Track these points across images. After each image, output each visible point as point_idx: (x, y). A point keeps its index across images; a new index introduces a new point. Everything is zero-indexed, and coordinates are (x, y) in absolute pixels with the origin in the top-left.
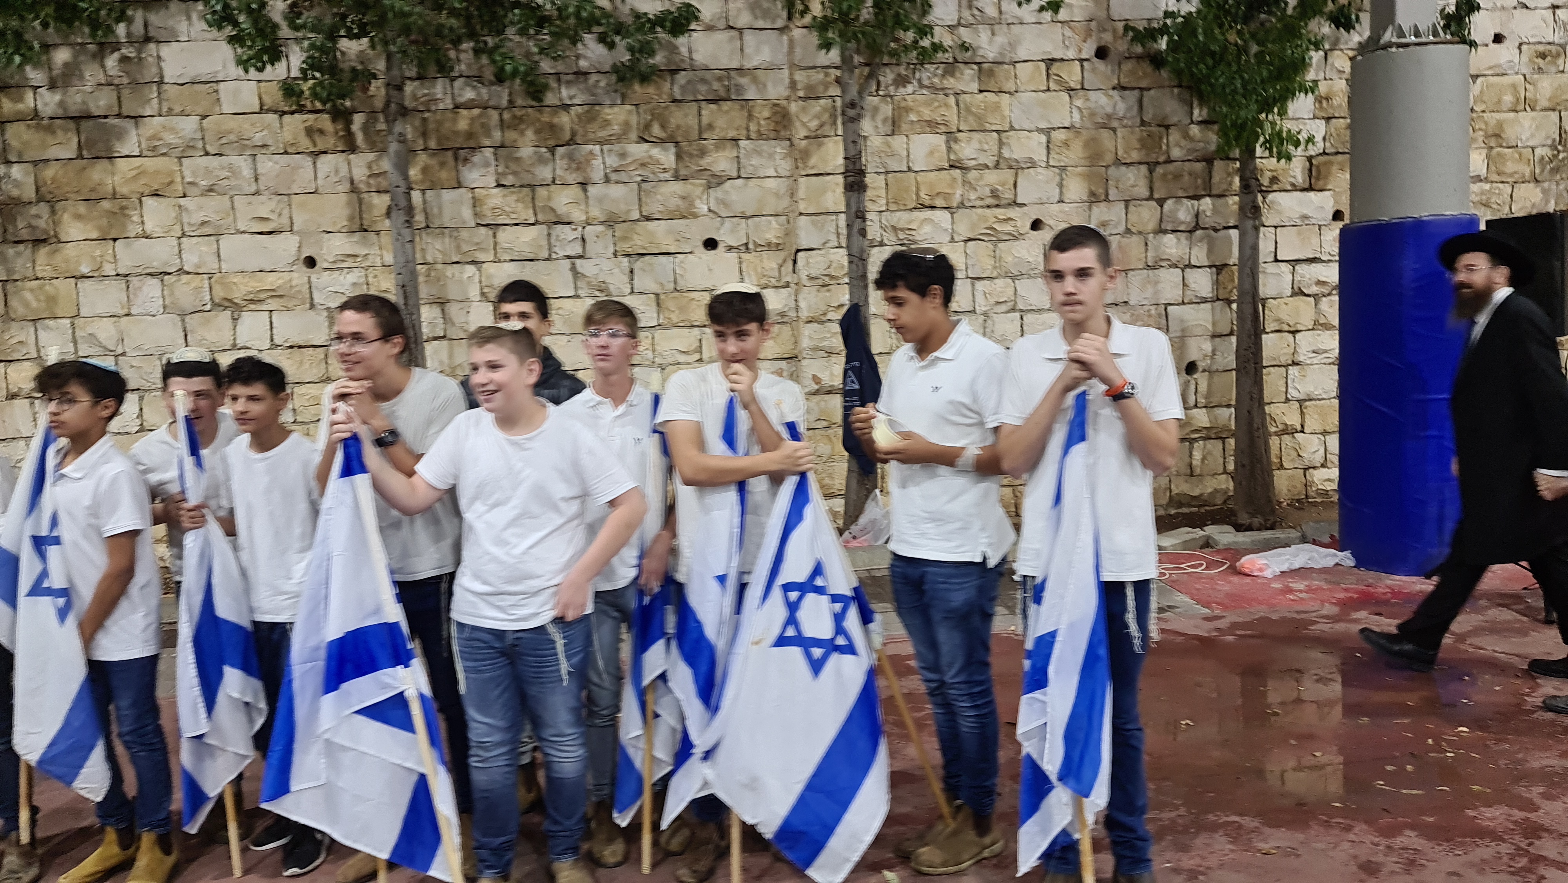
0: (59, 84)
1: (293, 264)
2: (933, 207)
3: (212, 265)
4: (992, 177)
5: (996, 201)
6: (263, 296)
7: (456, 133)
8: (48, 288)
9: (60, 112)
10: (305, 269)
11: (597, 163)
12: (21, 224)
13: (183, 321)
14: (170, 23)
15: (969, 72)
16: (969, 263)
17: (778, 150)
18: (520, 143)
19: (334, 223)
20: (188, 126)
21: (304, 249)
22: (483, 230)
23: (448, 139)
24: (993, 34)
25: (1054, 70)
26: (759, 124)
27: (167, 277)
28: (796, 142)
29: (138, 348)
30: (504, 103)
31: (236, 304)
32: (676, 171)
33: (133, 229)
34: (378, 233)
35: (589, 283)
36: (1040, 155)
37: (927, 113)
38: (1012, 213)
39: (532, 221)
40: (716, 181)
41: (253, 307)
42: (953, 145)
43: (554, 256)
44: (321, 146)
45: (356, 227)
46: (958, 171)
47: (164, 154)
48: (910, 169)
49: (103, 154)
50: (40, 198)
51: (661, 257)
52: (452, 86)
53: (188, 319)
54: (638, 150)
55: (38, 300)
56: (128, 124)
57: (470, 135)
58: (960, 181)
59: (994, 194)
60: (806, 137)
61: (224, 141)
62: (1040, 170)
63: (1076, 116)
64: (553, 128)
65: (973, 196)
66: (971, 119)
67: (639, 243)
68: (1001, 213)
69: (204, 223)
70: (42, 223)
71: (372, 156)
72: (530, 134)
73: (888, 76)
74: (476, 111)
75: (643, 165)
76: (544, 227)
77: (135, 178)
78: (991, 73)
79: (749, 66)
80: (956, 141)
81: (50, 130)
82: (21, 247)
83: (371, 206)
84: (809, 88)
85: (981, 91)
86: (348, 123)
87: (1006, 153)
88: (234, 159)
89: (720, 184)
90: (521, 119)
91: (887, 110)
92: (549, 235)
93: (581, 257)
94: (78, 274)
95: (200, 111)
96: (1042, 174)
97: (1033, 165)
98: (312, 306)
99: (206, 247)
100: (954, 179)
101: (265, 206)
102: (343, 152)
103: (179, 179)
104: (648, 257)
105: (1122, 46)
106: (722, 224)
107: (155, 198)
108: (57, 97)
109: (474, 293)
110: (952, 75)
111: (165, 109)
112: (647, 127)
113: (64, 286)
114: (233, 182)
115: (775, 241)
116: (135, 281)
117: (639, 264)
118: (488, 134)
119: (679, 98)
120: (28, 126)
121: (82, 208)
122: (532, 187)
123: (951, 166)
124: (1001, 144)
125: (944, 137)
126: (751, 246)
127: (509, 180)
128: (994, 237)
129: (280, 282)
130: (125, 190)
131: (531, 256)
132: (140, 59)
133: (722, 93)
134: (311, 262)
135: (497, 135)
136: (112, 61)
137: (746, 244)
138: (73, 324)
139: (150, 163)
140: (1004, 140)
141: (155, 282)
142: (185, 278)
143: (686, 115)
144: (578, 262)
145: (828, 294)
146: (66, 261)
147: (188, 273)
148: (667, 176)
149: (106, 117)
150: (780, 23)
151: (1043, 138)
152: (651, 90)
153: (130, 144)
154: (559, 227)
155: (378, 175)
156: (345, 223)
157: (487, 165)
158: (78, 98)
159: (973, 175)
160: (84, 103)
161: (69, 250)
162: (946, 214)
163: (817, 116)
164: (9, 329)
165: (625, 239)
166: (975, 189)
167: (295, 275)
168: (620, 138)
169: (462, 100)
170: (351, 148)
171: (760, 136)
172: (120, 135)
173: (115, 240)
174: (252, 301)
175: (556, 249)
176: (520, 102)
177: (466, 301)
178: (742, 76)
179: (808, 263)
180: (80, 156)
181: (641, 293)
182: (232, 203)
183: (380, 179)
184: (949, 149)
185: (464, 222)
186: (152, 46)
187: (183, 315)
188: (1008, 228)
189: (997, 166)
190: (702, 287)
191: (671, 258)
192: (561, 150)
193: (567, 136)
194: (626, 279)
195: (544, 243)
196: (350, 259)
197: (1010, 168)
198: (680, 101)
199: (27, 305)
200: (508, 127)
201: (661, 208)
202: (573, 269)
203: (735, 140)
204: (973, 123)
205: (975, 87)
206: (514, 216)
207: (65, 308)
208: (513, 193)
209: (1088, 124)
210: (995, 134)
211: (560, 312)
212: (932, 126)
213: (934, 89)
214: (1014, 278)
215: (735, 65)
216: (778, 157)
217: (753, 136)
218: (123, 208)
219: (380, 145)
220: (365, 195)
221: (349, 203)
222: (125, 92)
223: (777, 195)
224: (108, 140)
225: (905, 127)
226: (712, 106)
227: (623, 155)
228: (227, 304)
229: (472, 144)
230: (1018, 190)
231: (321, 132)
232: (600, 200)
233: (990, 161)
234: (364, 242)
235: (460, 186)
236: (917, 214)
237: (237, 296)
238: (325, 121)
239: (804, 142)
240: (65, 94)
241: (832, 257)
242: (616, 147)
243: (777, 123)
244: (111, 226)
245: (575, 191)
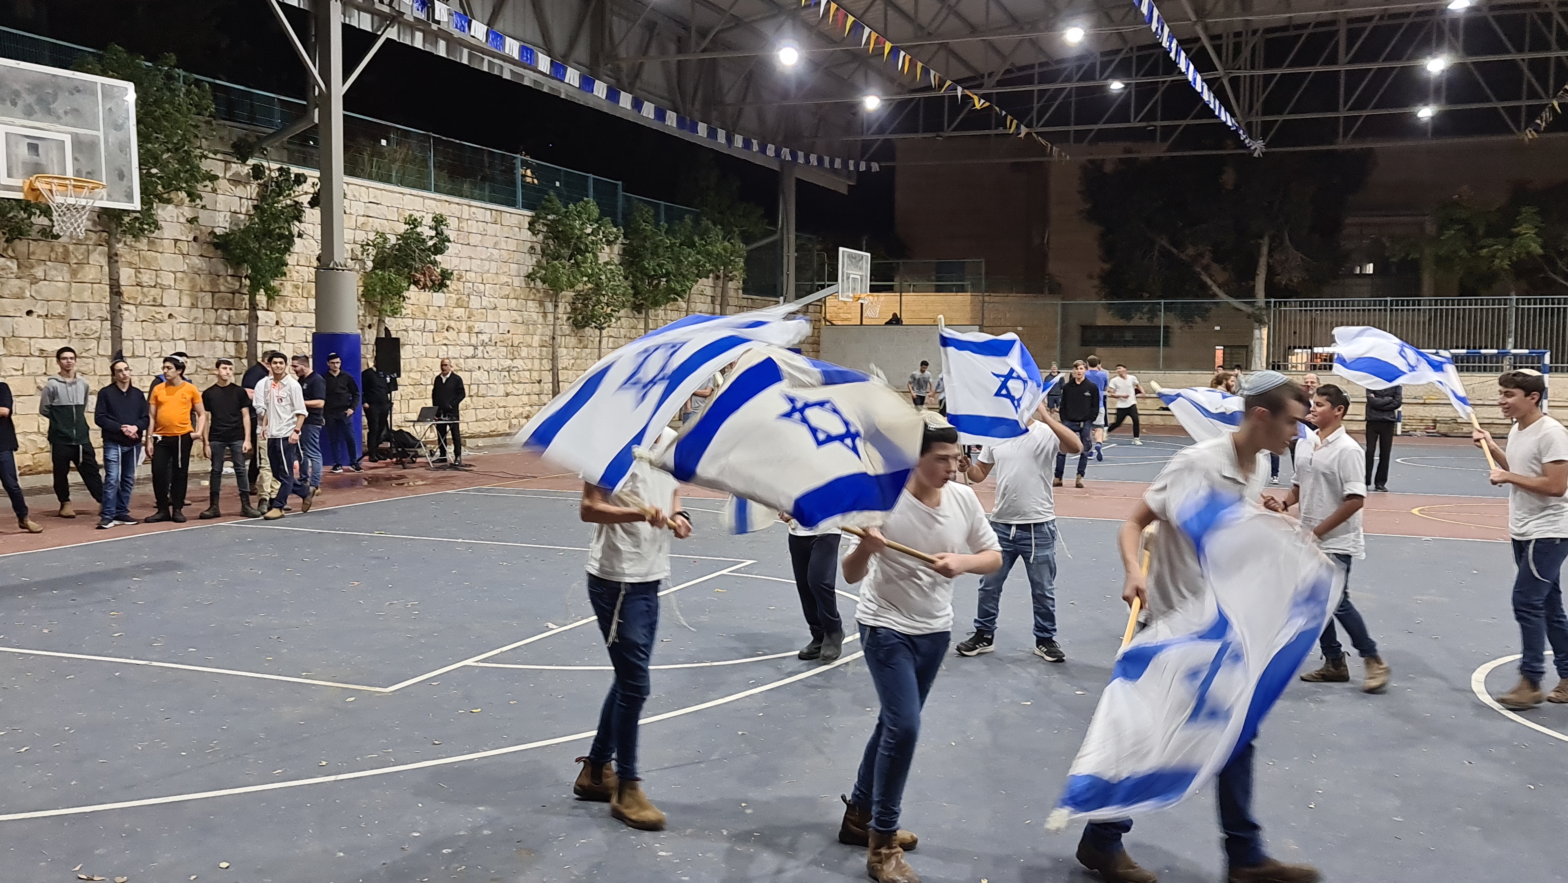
2: (129, 303)
4: (153, 291)
5: (155, 303)
16: (144, 332)
17: (64, 268)
25: (177, 244)
28: (71, 266)
32: (17, 273)
36: (172, 284)
38: (161, 309)
40: (35, 281)
42: (138, 275)
46: (140, 287)
48: (120, 284)
51: (7, 318)
58: (140, 292)
59: (154, 300)
62: (172, 290)
63: (186, 267)
65: (146, 300)
66: (145, 263)
68: (157, 309)
75: (3, 269)
78: (153, 243)
80: (139, 272)
85: (149, 251)
87: (159, 281)
89: (37, 283)
96: (173, 292)
97: (170, 287)
100: (138, 291)
105: (204, 238)
106: (37, 304)
112: (5, 250)
115: (63, 313)
123: (137, 285)
124: (157, 276)
125: (134, 271)
126: (49, 314)
128: (153, 319)
133: (40, 237)
137: (47, 313)
143: (22, 247)
148: (12, 276)
151: (173, 276)
159: (145, 289)
162: (132, 308)
166: (147, 297)
171: (56, 261)
179: (76, 327)
184: (136, 276)
188: (159, 315)
189: (155, 286)
190: (27, 336)
191: (11, 319)
197: (160, 288)
198: (21, 238)
201: (9, 292)
203: (44, 261)
204: (145, 265)
205: (147, 248)
209: (190, 271)
210: (154, 271)
212: (130, 264)
216: (64, 272)
217: (53, 260)
223: (63, 291)
226: (34, 242)
230: (164, 299)
233: (153, 284)
239: (75, 266)
241: (87, 323)
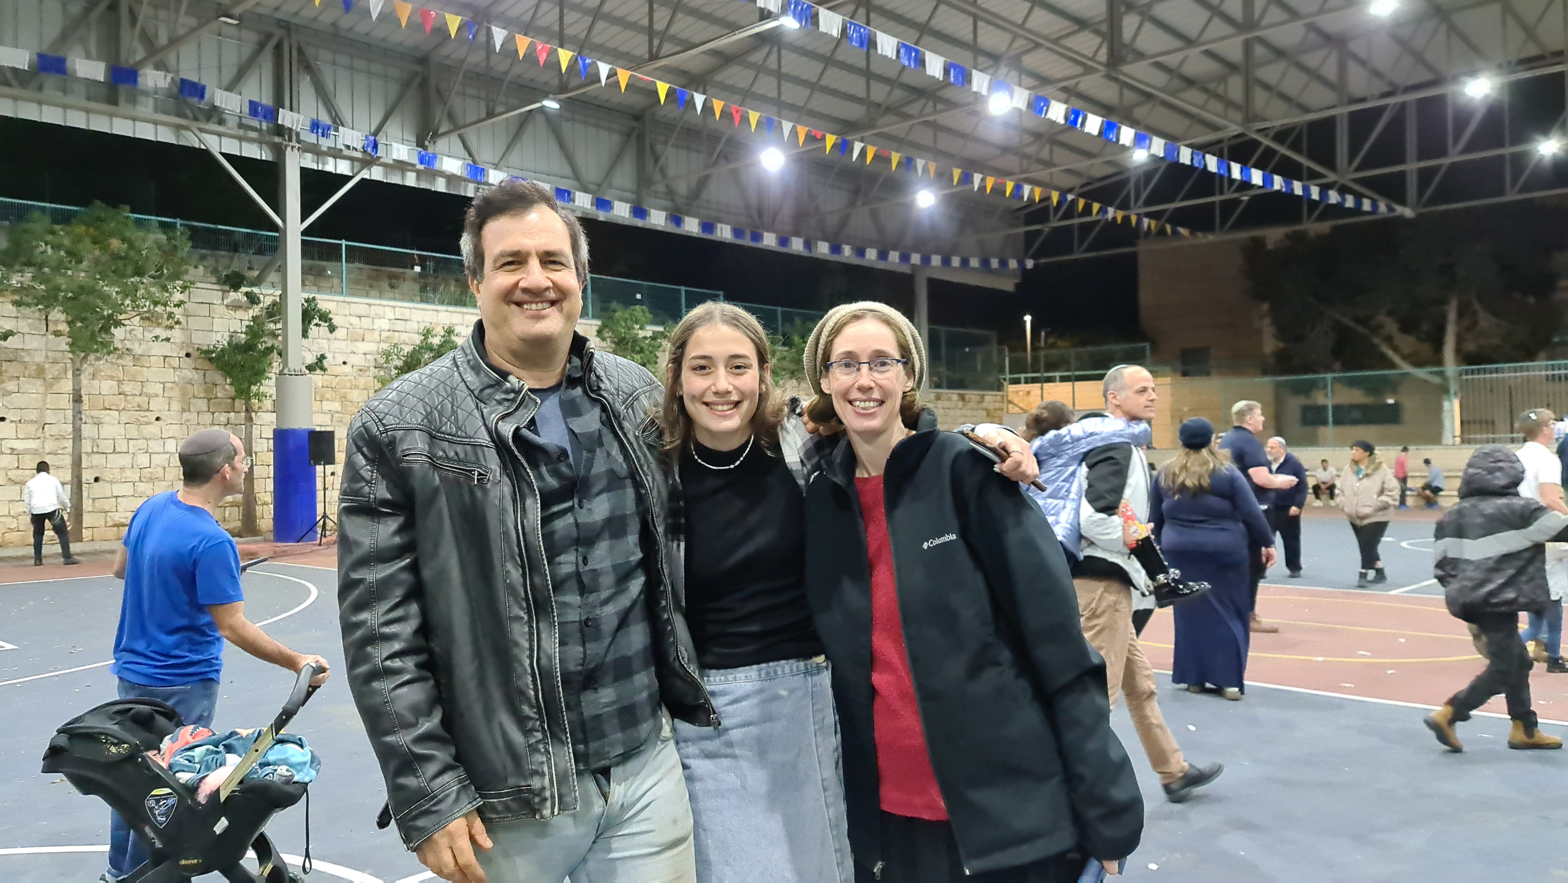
2: (110, 410)
4: (138, 399)
5: (140, 408)
15: (129, 359)
17: (39, 383)
25: (167, 359)
26: (30, 372)
28: (47, 380)
36: (160, 392)
37: (109, 373)
38: (147, 413)
40: (10, 393)
42: (120, 385)
46: (123, 396)
48: (101, 394)
58: (123, 400)
59: (139, 406)
60: (51, 379)
63: (176, 379)
65: (129, 406)
66: (129, 376)
68: (142, 414)
73: (92, 357)
78: (139, 359)
79: (26, 348)
80: (122, 384)
84: (54, 359)
85: (134, 366)
87: (145, 391)
89: (8, 395)
91: (91, 370)
96: (161, 399)
97: (157, 396)
100: (121, 399)
105: (195, 354)
106: (9, 411)
110: (122, 359)
115: (35, 420)
123: (120, 394)
124: (142, 387)
125: (117, 382)
126: (22, 421)
128: (139, 423)
133: (15, 359)
140: (144, 386)
145: (60, 442)
150: (42, 332)
151: (162, 386)
159: (129, 398)
162: (117, 413)
163: (58, 370)
166: (131, 404)
171: (30, 377)
178: (23, 352)
179: (52, 429)
184: (119, 387)
188: (145, 419)
189: (140, 395)
197: (147, 396)
203: (18, 378)
204: (130, 378)
205: (132, 364)
209: (182, 381)
210: (140, 383)
212: (112, 378)
213: (113, 364)
214: (146, 440)
215: (21, 347)
216: (38, 386)
217: (27, 377)
223: (37, 401)
225: (97, 377)
226: (8, 363)
230: (150, 405)
233: (138, 393)
236: (100, 412)
239: (50, 381)
241: (63, 427)
243: (39, 372)
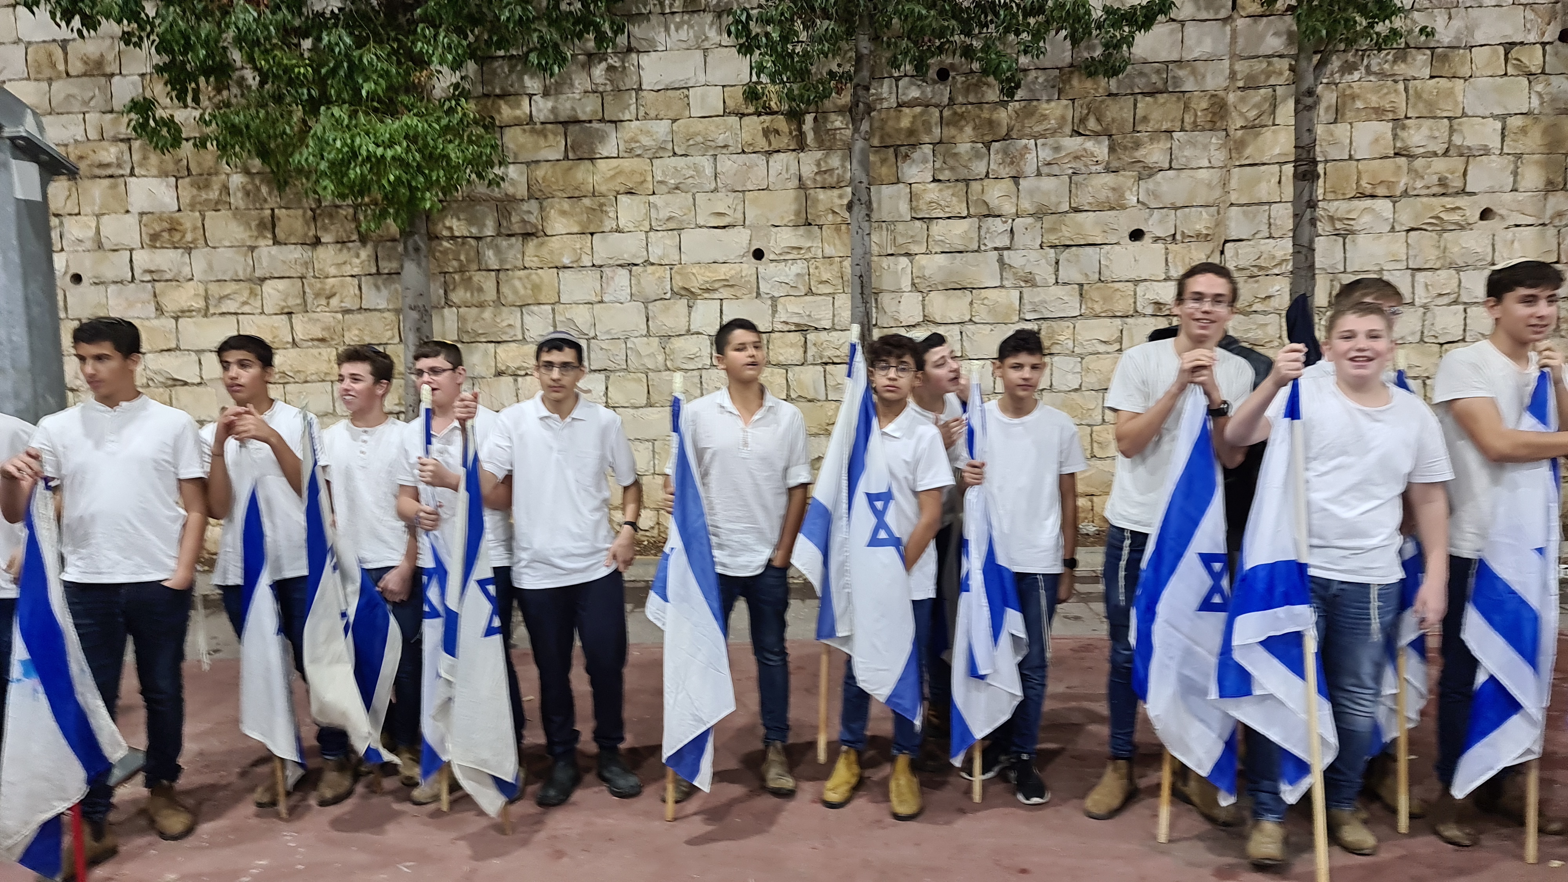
0: (552, 92)
1: (743, 256)
2: (1373, 196)
3: (674, 257)
4: (1440, 165)
5: (1444, 189)
6: (716, 285)
7: (899, 131)
8: (534, 277)
9: (552, 118)
10: (753, 260)
11: (1031, 157)
12: (515, 219)
13: (646, 308)
14: (651, 34)
15: (1422, 58)
16: (1411, 253)
17: (1214, 140)
18: (958, 139)
19: (782, 218)
20: (661, 128)
21: (753, 242)
22: (918, 223)
23: (890, 136)
24: (1450, 18)
25: (1513, 54)
26: (1196, 115)
27: (634, 268)
28: (1232, 133)
29: (608, 332)
30: (946, 101)
31: (692, 293)
32: (1108, 163)
33: (609, 224)
34: (820, 227)
35: (1015, 274)
36: (1494, 143)
37: (1374, 100)
38: (1460, 202)
39: (965, 214)
40: (1147, 172)
41: (706, 295)
42: (1398, 131)
43: (983, 247)
44: (775, 146)
45: (803, 221)
46: (1403, 159)
47: (639, 156)
48: (1351, 158)
49: (586, 156)
50: (531, 197)
51: (1087, 248)
52: (897, 87)
53: (650, 306)
54: (1072, 144)
55: (525, 288)
56: (609, 128)
57: (911, 132)
58: (1405, 169)
59: (1442, 182)
60: (1242, 127)
61: (691, 142)
62: (1493, 157)
63: (1535, 102)
64: (991, 124)
65: (1419, 184)
66: (1421, 105)
67: (1067, 234)
68: (1449, 202)
69: (670, 219)
70: (532, 219)
71: (819, 154)
72: (969, 130)
73: (1337, 62)
74: (918, 109)
75: (1077, 158)
76: (976, 219)
77: (613, 177)
78: (1445, 58)
79: (1190, 58)
80: (1404, 127)
81: (543, 134)
82: (513, 239)
83: (816, 201)
84: (1250, 77)
85: (1432, 77)
86: (800, 123)
87: (1457, 140)
88: (698, 159)
89: (1150, 176)
90: (962, 116)
91: (1331, 98)
92: (980, 227)
93: (1008, 249)
94: (559, 265)
95: (672, 115)
96: (1495, 162)
97: (1486, 151)
98: (758, 295)
99: (670, 240)
100: (1399, 167)
101: (723, 203)
102: (794, 150)
103: (650, 178)
104: (1074, 248)
106: (1151, 215)
107: (629, 196)
108: (550, 104)
109: (906, 284)
110: (1404, 60)
111: (641, 114)
112: (1083, 120)
113: (547, 275)
114: (697, 181)
115: (1205, 232)
116: (607, 271)
117: (1065, 255)
118: (929, 131)
119: (1115, 92)
120: (524, 130)
121: (566, 205)
122: (967, 181)
123: (1396, 154)
124: (1452, 130)
125: (1391, 124)
126: (1178, 237)
127: (946, 175)
128: (1440, 227)
129: (733, 272)
130: (603, 189)
131: (961, 248)
132: (624, 68)
133: (1160, 85)
134: (758, 254)
135: (937, 131)
136: (599, 71)
137: (1174, 235)
138: (553, 310)
139: (627, 164)
140: (1455, 127)
141: (624, 272)
142: (650, 269)
143: (1121, 109)
144: (1005, 253)
145: (1256, 285)
146: (551, 252)
147: (653, 264)
148: (1099, 168)
149: (590, 122)
150: (1223, 14)
151: (1499, 125)
152: (1089, 84)
153: (608, 148)
154: (990, 219)
155: (825, 172)
156: (793, 217)
157: (925, 161)
158: (568, 105)
159: (1419, 163)
160: (573, 109)
161: (554, 243)
162: (1388, 203)
163: (1255, 106)
164: (500, 314)
165: (1053, 230)
166: (1422, 178)
167: (745, 266)
168: (1054, 132)
169: (905, 99)
170: (801, 146)
171: (1195, 127)
172: (602, 138)
173: (592, 234)
174: (707, 290)
175: (986, 241)
176: (960, 99)
177: (898, 291)
178: (1180, 68)
179: (1237, 254)
180: (566, 158)
181: (1065, 284)
182: (694, 199)
183: (826, 176)
184: (1395, 136)
185: (901, 216)
186: (634, 56)
187: (646, 303)
188: (1455, 217)
189: (1446, 153)
190: (1127, 278)
191: (1097, 249)
192: (995, 146)
193: (1004, 131)
194: (1051, 270)
195: (975, 236)
196: (795, 252)
197: (1461, 155)
198: (1116, 95)
199: (515, 292)
200: (948, 124)
201: (1091, 200)
202: (1001, 260)
203: (1169, 132)
204: (1422, 109)
205: (1427, 72)
206: (947, 209)
207: (547, 295)
208: (948, 187)
209: (1548, 110)
210: (1446, 120)
211: (986, 302)
212: (1378, 113)
213: (1382, 75)
214: (1458, 269)
215: (1174, 57)
216: (1212, 148)
217: (1188, 127)
218: (601, 205)
219: (828, 144)
220: (812, 191)
221: (797, 199)
222: (608, 99)
223: (1209, 186)
224: (592, 143)
225: (1349, 114)
226: (1147, 99)
227: (1057, 149)
228: (683, 292)
229: (912, 140)
230: (1468, 178)
231: (777, 132)
232: (1031, 193)
233: (1440, 149)
234: (810, 236)
235: (898, 181)
236: (1356, 203)
237: (694, 285)
238: (781, 123)
239: (1240, 133)
240: (556, 101)
241: (1263, 248)
242: (1050, 141)
243: (1214, 114)
244: (590, 221)
245: (1008, 184)
